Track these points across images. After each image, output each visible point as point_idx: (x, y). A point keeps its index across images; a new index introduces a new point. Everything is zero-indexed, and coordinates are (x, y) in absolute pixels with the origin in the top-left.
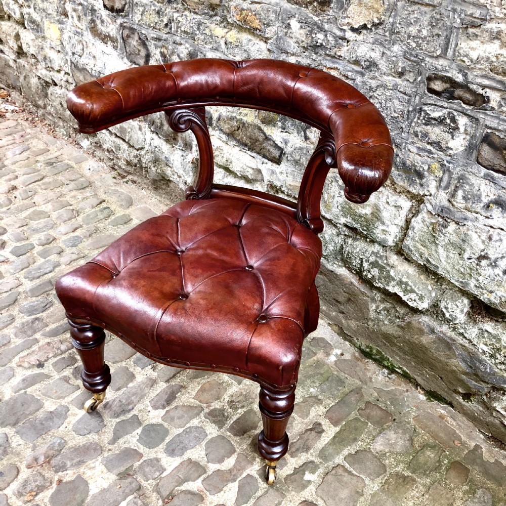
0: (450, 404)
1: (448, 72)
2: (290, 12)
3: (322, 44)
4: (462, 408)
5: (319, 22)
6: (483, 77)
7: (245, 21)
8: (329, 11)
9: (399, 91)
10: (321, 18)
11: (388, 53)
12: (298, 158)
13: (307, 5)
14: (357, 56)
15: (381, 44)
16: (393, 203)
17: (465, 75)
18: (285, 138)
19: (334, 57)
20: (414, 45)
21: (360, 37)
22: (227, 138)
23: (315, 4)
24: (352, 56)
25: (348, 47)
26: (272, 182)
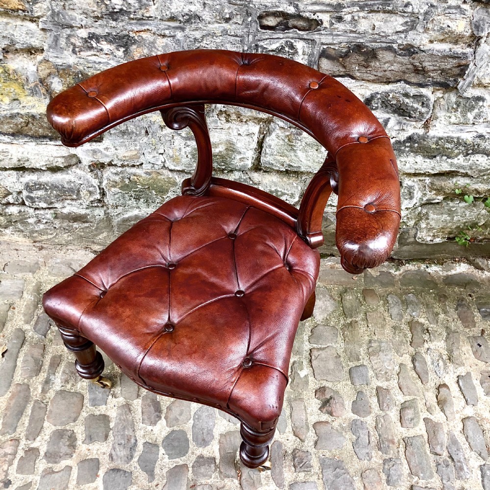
0: (332, 255)
1: (279, 7)
3: (121, 10)
6: (313, 4)
9: (229, 35)
11: (210, 3)
12: (123, 127)
14: (171, 13)
16: (245, 133)
17: (296, 7)
19: (141, 19)
22: (12, 138)
24: (164, 14)
25: (156, 6)
26: (97, 161)
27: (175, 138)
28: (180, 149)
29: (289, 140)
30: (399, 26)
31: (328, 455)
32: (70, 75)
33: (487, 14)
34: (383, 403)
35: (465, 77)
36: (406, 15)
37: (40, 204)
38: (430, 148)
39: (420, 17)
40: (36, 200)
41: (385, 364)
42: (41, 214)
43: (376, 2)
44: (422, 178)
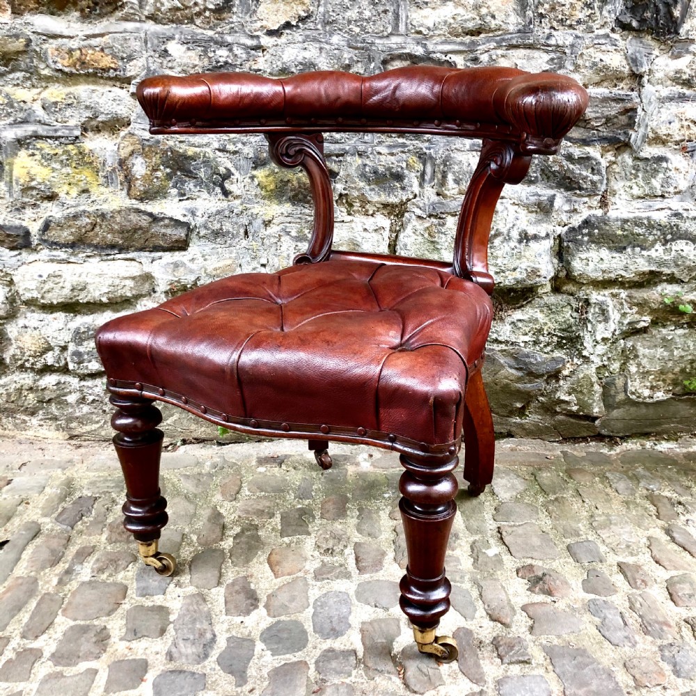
0: (510, 435)
1: (405, 48)
2: (163, 34)
3: (226, 63)
4: (525, 429)
5: (217, 35)
6: (442, 43)
7: (83, 63)
8: (231, 18)
10: (219, 30)
11: (327, 47)
12: (217, 226)
13: (192, 18)
14: (283, 63)
15: (315, 40)
16: (372, 228)
17: (425, 46)
18: (188, 207)
20: (357, 30)
21: (283, 39)
22: (70, 250)
23: (207, 14)
24: (275, 66)
25: (266, 58)
26: (178, 282)
27: (282, 239)
28: (288, 255)
29: (429, 235)
30: (545, 65)
31: (556, 641)
32: (157, 153)
33: (641, 45)
34: (634, 579)
35: (636, 128)
36: (550, 49)
37: (89, 365)
38: (615, 235)
39: (567, 51)
40: (86, 357)
41: (624, 537)
42: (88, 387)
43: (514, 35)
44: (615, 291)
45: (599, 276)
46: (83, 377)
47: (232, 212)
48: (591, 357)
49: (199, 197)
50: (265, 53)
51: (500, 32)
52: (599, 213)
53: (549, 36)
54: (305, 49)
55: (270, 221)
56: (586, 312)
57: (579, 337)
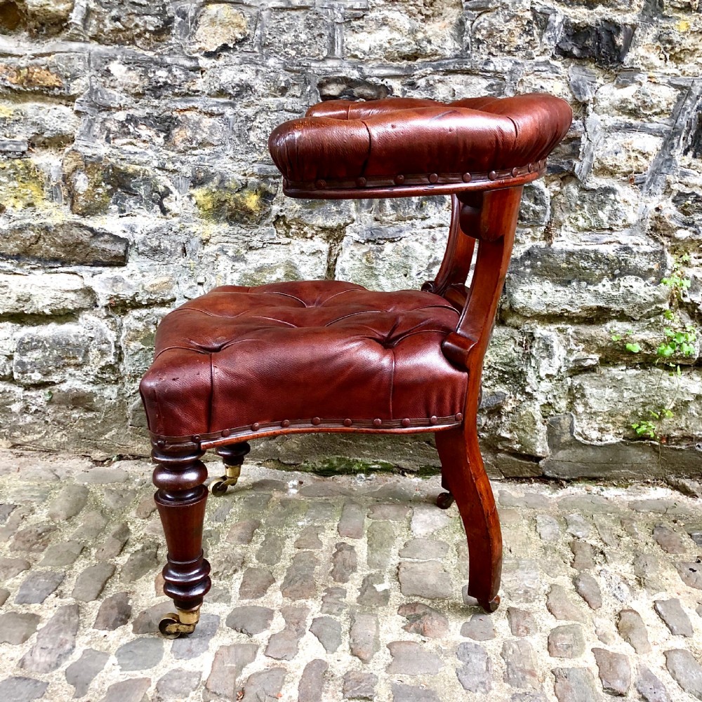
1: (341, 72)
2: (107, 54)
3: (165, 83)
5: (157, 56)
6: (379, 67)
7: (30, 81)
8: (170, 39)
9: (286, 110)
10: (159, 51)
11: (264, 69)
12: (155, 243)
13: (133, 39)
14: (221, 85)
15: (251, 62)
16: (309, 251)
17: (360, 70)
18: (128, 223)
19: (187, 94)
20: (293, 53)
21: (221, 61)
22: (15, 262)
23: (147, 35)
24: (213, 87)
25: (205, 79)
26: (117, 297)
27: (220, 258)
28: (225, 275)
29: (367, 260)
30: (484, 91)
31: (408, 681)
32: (99, 170)
33: (584, 73)
34: (518, 625)
35: (580, 157)
36: (489, 75)
37: (33, 375)
38: (561, 269)
39: (506, 77)
40: (29, 367)
41: (525, 582)
42: (31, 397)
43: (451, 61)
44: (562, 326)
45: (542, 310)
46: (27, 387)
47: (171, 230)
48: (534, 393)
49: (139, 214)
50: (204, 74)
51: (437, 57)
52: (543, 244)
53: (487, 62)
54: (242, 71)
55: (208, 241)
56: (531, 347)
57: (521, 372)
